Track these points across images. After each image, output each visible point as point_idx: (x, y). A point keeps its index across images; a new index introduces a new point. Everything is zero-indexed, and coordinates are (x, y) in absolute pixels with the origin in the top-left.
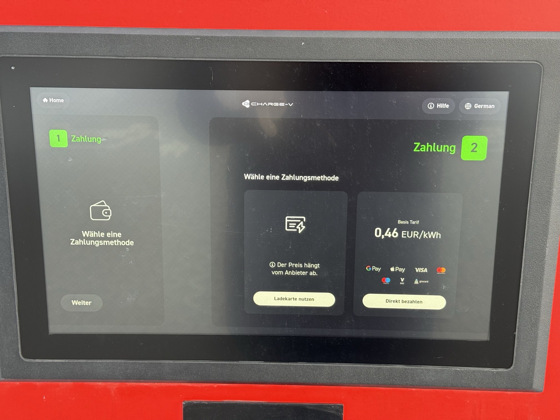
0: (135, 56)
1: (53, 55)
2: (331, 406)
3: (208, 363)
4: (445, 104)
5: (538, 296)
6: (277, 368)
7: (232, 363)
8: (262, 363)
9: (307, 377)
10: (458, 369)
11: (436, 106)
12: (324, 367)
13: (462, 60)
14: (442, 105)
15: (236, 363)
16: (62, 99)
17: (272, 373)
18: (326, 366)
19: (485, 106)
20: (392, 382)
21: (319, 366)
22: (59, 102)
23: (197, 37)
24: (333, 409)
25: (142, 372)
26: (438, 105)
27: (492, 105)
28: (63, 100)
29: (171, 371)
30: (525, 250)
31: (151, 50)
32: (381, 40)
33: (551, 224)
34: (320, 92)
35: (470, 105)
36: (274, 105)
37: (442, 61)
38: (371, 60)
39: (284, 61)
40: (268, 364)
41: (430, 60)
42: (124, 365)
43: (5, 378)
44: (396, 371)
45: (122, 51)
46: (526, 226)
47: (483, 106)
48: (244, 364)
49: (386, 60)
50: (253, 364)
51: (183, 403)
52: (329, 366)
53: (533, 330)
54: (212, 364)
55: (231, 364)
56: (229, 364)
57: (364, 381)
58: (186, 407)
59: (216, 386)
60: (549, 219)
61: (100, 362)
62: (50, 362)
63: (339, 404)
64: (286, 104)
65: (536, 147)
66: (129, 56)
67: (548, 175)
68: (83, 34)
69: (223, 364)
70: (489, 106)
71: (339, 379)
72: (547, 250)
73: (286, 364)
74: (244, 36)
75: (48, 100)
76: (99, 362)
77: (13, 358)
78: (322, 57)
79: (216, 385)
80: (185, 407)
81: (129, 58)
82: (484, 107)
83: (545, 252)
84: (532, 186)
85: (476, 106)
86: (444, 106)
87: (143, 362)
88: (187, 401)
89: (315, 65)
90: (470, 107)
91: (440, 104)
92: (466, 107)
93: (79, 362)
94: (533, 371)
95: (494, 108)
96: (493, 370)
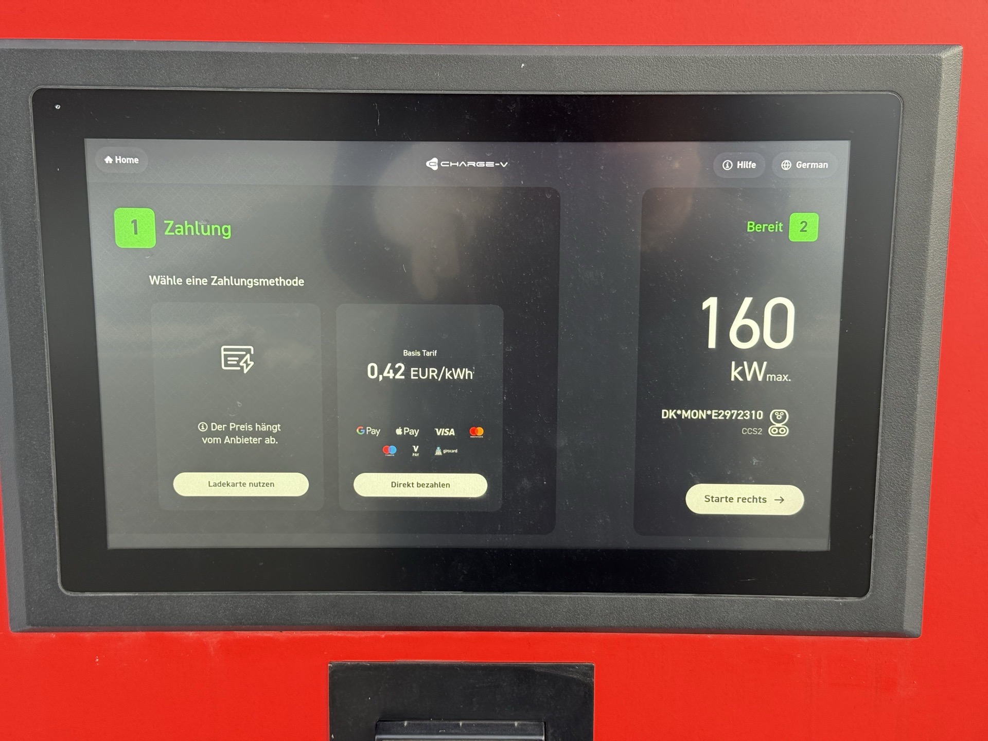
0: (254, 87)
1: (122, 86)
2: (573, 667)
3: (370, 596)
4: (750, 163)
5: (906, 474)
6: (484, 602)
7: (410, 594)
8: (461, 593)
9: (534, 617)
10: (780, 599)
11: (735, 165)
12: (560, 598)
13: (775, 91)
14: (745, 164)
15: (417, 594)
16: (136, 159)
17: (476, 610)
18: (566, 598)
19: (813, 165)
20: (674, 622)
21: (553, 598)
22: (130, 162)
23: (353, 55)
24: (577, 672)
25: (262, 612)
26: (739, 164)
27: (825, 164)
28: (138, 160)
29: (309, 609)
30: (884, 399)
31: (280, 77)
32: (647, 58)
33: (923, 354)
34: (552, 144)
35: (789, 164)
36: (478, 166)
37: (744, 92)
38: (632, 91)
39: (493, 93)
40: (470, 596)
41: (724, 91)
42: (231, 601)
43: (33, 625)
44: (680, 604)
45: (233, 79)
46: (884, 358)
47: (810, 165)
48: (429, 596)
49: (654, 92)
50: (444, 596)
51: (329, 665)
52: (570, 597)
53: (901, 531)
54: (377, 596)
55: (408, 596)
56: (405, 597)
57: (628, 623)
58: (334, 672)
59: (383, 636)
60: (921, 346)
61: (192, 596)
62: (109, 597)
63: (586, 664)
64: (496, 164)
65: (895, 229)
66: (245, 88)
67: (916, 274)
68: (171, 51)
69: (395, 596)
70: (819, 165)
71: (586, 620)
72: (918, 398)
73: (498, 595)
74: (429, 53)
75: (112, 160)
76: (190, 596)
77: (48, 590)
78: (553, 87)
79: (383, 634)
80: (332, 672)
81: (245, 90)
82: (812, 167)
83: (916, 401)
84: (891, 292)
85: (800, 165)
86: (748, 165)
87: (264, 594)
88: (336, 662)
89: (542, 100)
90: (789, 166)
91: (742, 162)
92: (783, 166)
93: (157, 596)
94: (903, 601)
95: (827, 167)
96: (838, 599)
